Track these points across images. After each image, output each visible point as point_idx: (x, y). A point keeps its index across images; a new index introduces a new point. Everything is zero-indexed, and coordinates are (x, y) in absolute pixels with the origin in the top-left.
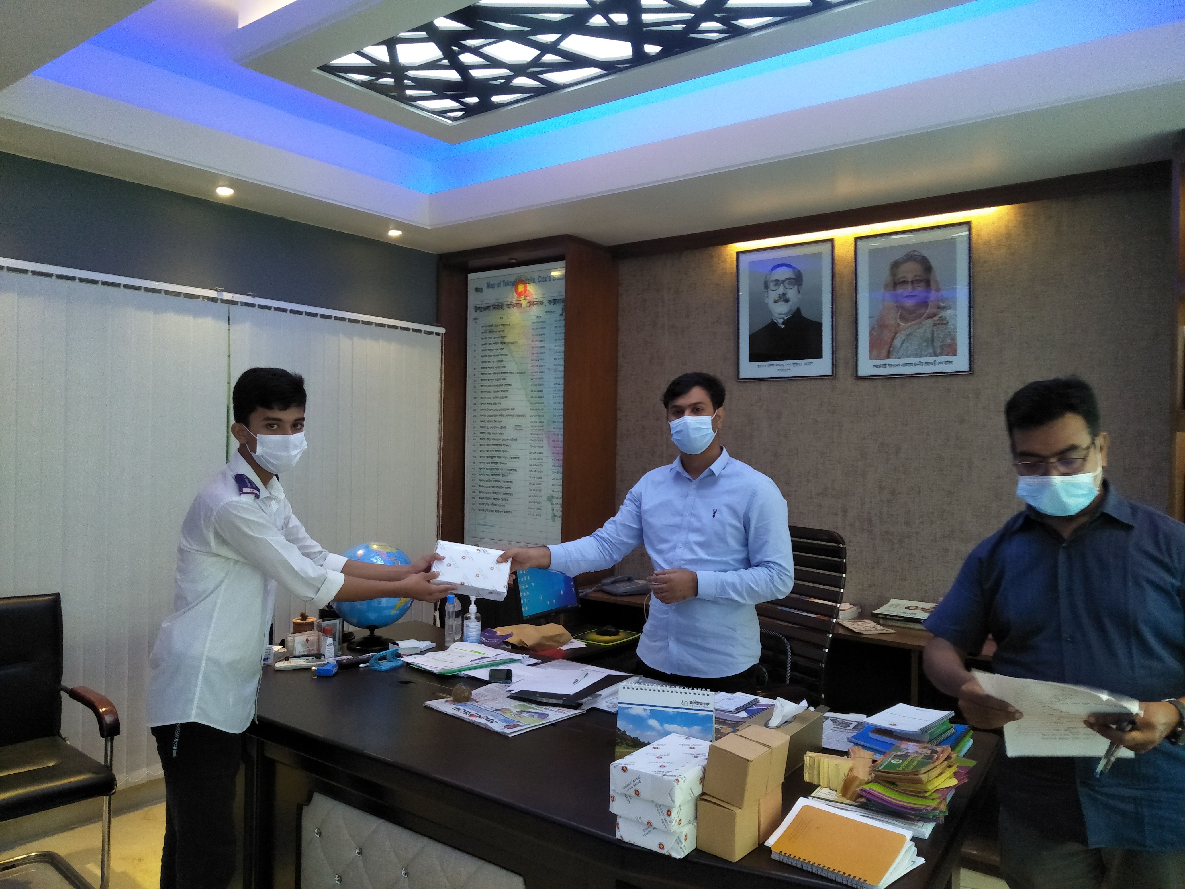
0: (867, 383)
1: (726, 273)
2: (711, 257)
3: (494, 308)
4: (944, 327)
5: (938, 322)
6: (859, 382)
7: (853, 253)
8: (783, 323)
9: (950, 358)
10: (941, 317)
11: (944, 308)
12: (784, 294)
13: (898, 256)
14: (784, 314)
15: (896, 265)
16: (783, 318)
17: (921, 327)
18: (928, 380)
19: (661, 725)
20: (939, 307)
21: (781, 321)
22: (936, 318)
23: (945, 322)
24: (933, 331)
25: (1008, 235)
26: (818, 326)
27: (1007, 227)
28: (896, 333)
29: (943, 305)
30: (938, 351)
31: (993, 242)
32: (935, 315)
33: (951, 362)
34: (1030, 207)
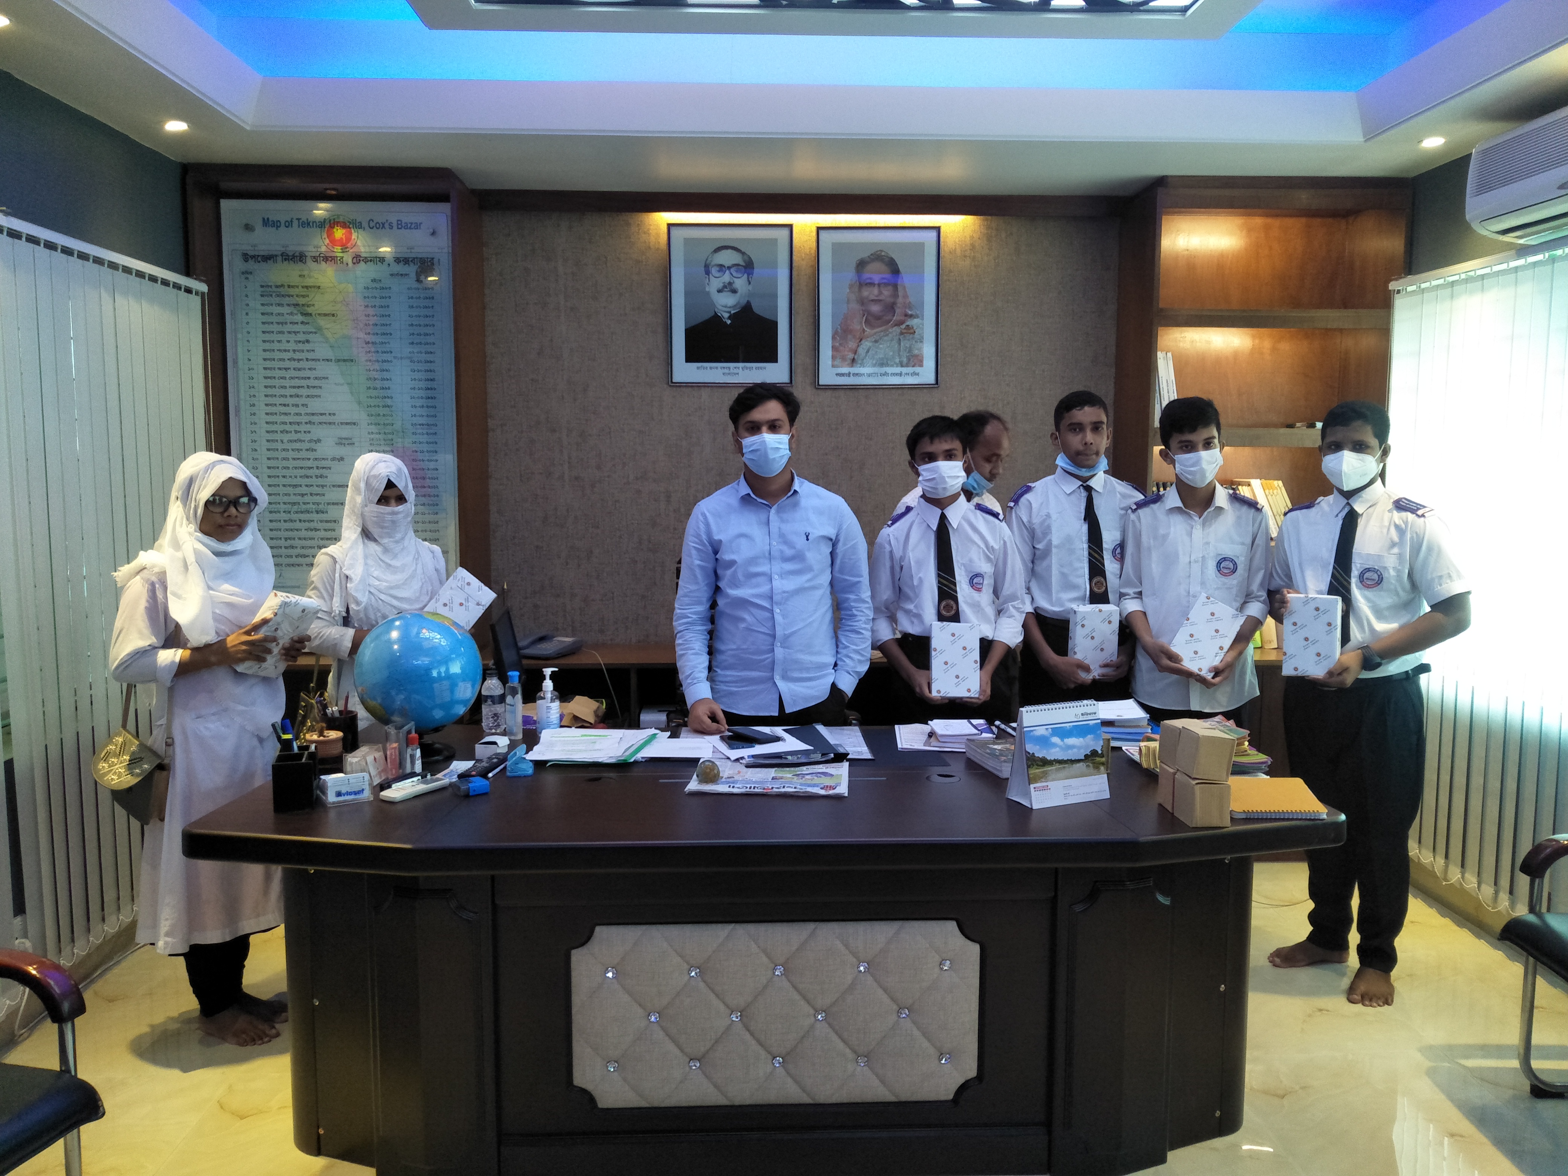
0: (829, 393)
1: (649, 247)
2: (628, 224)
3: (285, 260)
4: (911, 336)
5: (905, 331)
6: (820, 392)
7: (814, 244)
8: (729, 318)
9: (917, 369)
10: (908, 326)
11: (911, 316)
12: (730, 284)
13: (865, 255)
14: (730, 307)
15: (861, 265)
16: (730, 312)
17: (887, 335)
18: (894, 391)
19: (1062, 740)
20: (906, 315)
21: (726, 315)
22: (903, 326)
23: (912, 331)
24: (900, 339)
25: (973, 247)
26: (772, 326)
27: (972, 237)
28: (861, 340)
29: (910, 313)
30: (905, 360)
31: (958, 251)
32: (902, 323)
33: (918, 374)
34: (995, 221)
